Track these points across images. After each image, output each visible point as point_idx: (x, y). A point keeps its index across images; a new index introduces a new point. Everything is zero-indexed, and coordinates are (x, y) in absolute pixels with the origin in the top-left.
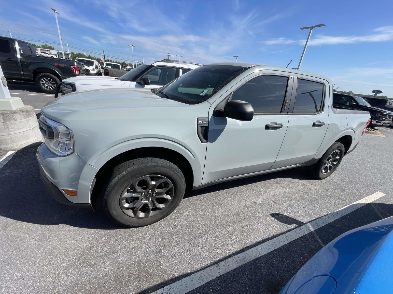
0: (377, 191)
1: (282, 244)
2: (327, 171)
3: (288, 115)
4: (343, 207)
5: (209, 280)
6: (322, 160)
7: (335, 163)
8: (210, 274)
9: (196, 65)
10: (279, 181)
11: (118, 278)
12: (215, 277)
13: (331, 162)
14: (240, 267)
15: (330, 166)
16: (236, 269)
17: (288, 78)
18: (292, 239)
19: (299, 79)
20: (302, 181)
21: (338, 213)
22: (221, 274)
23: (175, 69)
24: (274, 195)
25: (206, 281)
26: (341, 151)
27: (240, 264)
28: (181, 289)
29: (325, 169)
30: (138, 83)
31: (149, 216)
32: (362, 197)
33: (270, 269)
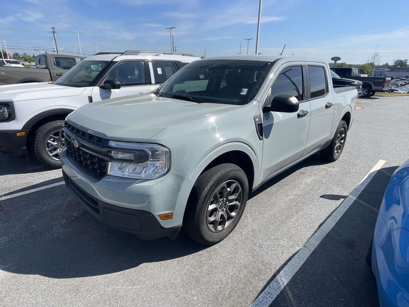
0: (379, 160)
1: (339, 218)
2: (338, 151)
3: (308, 101)
4: (363, 178)
5: (307, 257)
6: (334, 140)
7: (342, 141)
8: (304, 253)
9: (164, 54)
10: (303, 171)
11: (238, 281)
12: (309, 254)
13: (339, 141)
14: (322, 242)
15: (339, 145)
16: (319, 244)
17: (302, 66)
18: (343, 212)
19: (309, 66)
20: (321, 167)
21: (362, 184)
22: (312, 250)
23: (143, 63)
24: (307, 184)
25: (306, 259)
26: (344, 128)
27: (320, 241)
28: (293, 269)
29: (336, 149)
30: (102, 87)
31: (225, 228)
32: (371, 167)
33: (341, 236)
